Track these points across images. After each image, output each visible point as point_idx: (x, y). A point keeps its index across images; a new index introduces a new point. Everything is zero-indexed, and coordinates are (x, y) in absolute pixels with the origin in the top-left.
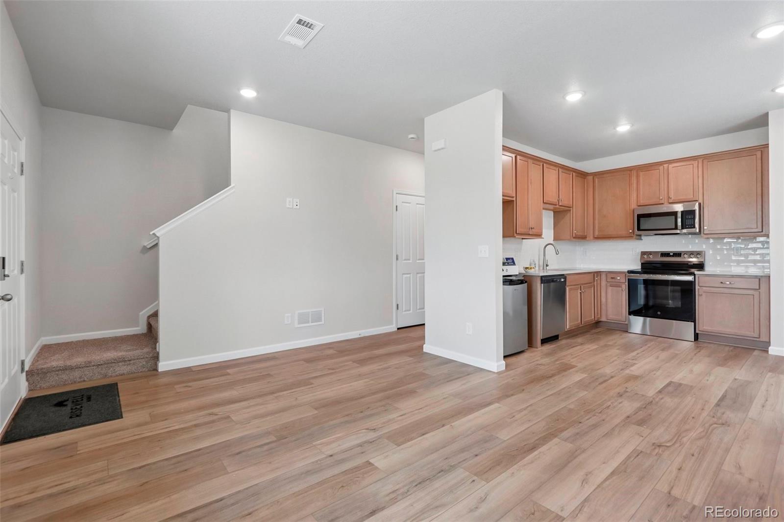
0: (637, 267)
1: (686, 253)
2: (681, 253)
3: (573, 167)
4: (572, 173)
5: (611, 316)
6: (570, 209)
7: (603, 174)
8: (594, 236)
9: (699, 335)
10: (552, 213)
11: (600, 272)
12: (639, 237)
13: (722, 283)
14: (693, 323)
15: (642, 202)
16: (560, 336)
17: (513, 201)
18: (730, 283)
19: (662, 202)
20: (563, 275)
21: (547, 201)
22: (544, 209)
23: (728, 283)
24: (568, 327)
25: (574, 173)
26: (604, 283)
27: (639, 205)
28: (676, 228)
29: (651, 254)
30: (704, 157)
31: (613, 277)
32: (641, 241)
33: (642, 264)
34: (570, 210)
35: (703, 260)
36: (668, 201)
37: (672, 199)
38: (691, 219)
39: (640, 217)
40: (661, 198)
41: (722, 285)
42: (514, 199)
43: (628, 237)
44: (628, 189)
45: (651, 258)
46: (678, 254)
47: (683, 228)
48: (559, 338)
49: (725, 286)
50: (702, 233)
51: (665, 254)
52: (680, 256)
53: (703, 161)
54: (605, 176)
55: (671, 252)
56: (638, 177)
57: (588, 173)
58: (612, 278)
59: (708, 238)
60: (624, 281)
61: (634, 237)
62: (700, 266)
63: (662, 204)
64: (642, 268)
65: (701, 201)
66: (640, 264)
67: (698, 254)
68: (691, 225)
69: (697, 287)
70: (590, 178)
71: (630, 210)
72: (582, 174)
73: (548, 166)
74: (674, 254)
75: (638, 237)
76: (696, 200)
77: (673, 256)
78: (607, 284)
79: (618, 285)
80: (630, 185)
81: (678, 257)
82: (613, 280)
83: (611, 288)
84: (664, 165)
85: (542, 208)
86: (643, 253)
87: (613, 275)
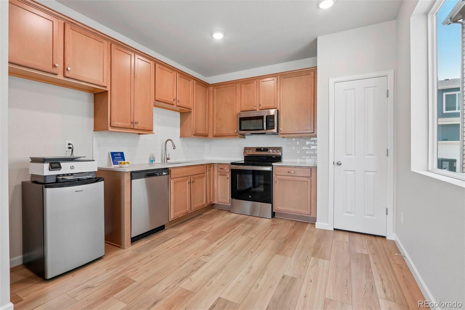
0: (241, 159)
1: (271, 148)
2: (268, 149)
3: (193, 75)
4: (193, 80)
5: (220, 200)
6: (190, 110)
7: (220, 85)
8: (213, 135)
9: (275, 213)
10: (178, 114)
11: (214, 163)
12: (243, 136)
13: (289, 172)
14: (271, 204)
15: (244, 108)
16: (165, 226)
17: (107, 91)
18: (294, 172)
19: (255, 108)
20: (167, 169)
21: (159, 98)
22: (155, 106)
23: (293, 172)
24: (172, 218)
25: (194, 81)
26: (216, 172)
27: (241, 110)
28: (263, 129)
29: (250, 149)
30: (281, 75)
31: (221, 168)
32: (245, 139)
33: (245, 156)
34: (191, 112)
35: (280, 154)
36: (259, 108)
37: (262, 106)
38: (272, 122)
39: (241, 119)
40: (255, 105)
41: (288, 174)
42: (108, 89)
43: (234, 136)
44: (235, 98)
45: (251, 153)
46: (266, 149)
47: (267, 129)
48: (165, 228)
49: (290, 174)
50: (279, 133)
51: (258, 149)
52: (268, 151)
53: (280, 77)
54: (221, 87)
55: (262, 148)
56: (241, 88)
57: (210, 84)
59: (284, 137)
60: (229, 171)
61: (239, 136)
62: (278, 159)
63: (256, 110)
64: (245, 160)
65: (279, 109)
66: (244, 156)
68: (272, 127)
69: (274, 176)
70: (211, 88)
71: (236, 114)
72: (204, 84)
73: (161, 66)
74: (264, 149)
75: (241, 136)
76: (276, 107)
77: (263, 151)
78: (218, 174)
79: (225, 174)
80: (236, 94)
81: (266, 151)
82: (222, 170)
83: (220, 176)
84: (257, 80)
85: (152, 104)
86: (246, 149)
87: (221, 167)
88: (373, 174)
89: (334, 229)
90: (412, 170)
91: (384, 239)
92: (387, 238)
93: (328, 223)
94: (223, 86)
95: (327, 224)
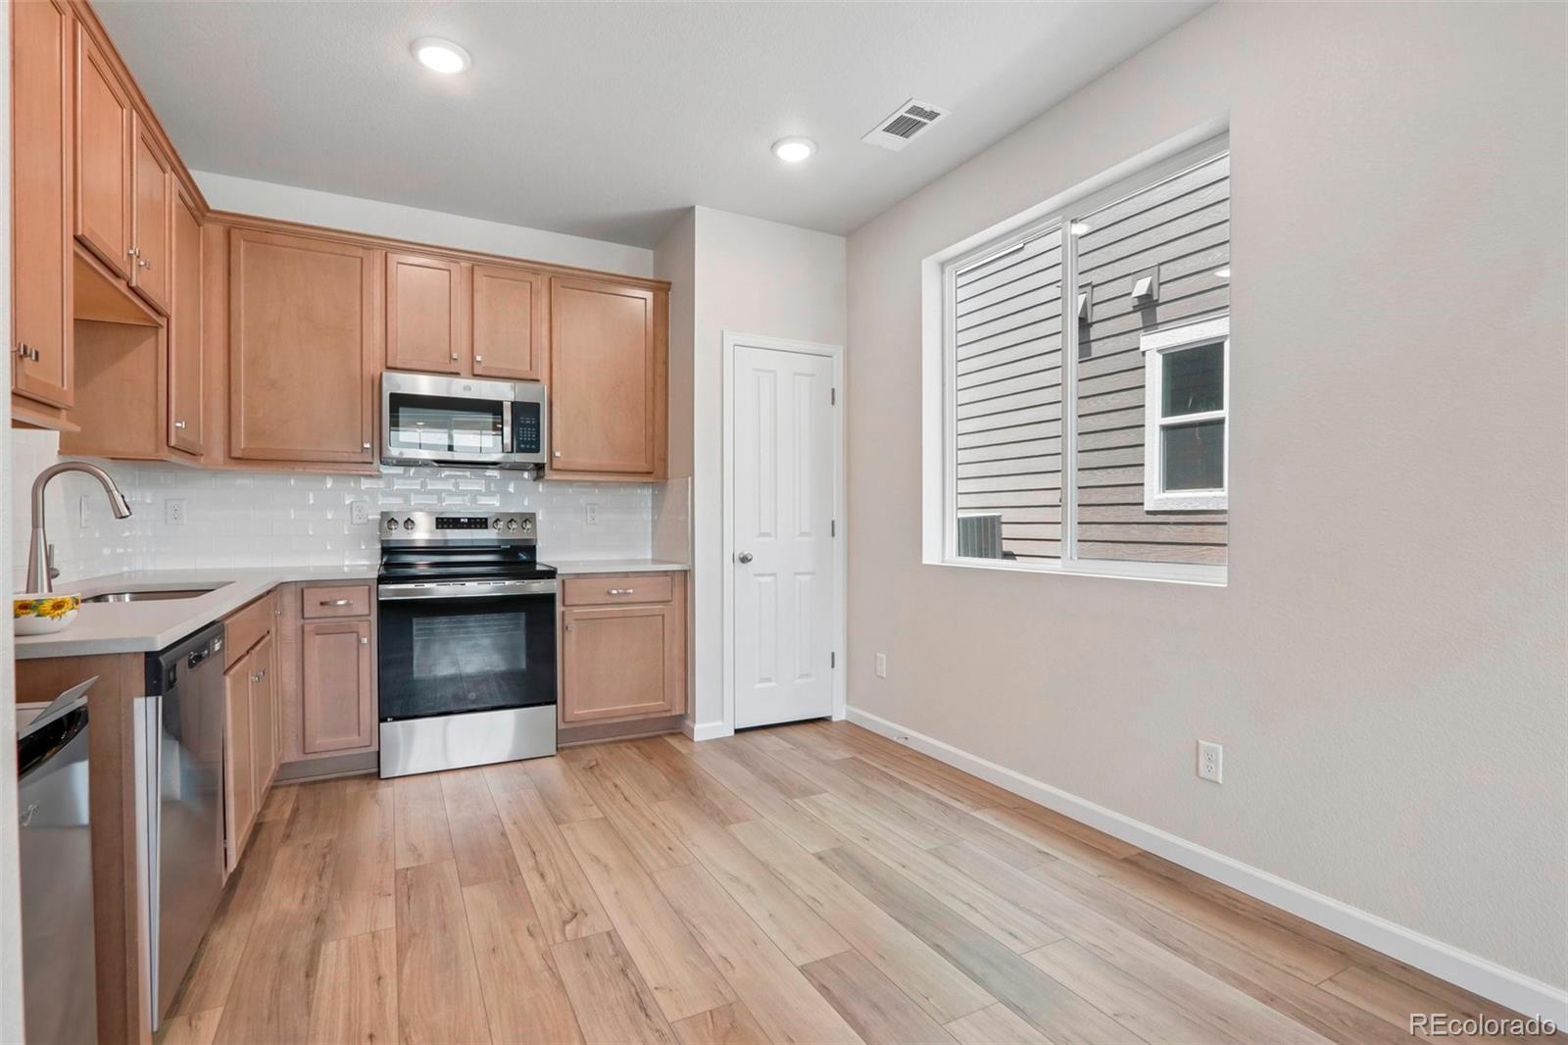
1: (499, 517)
2: (486, 520)
6: (160, 320)
8: (229, 451)
26: (290, 625)
27: (391, 364)
30: (553, 272)
31: (322, 600)
33: (380, 550)
34: (157, 327)
36: (473, 367)
37: (483, 365)
38: (531, 426)
39: (397, 401)
40: (454, 355)
41: (605, 599)
44: (357, 307)
46: (479, 521)
47: (514, 450)
50: (552, 467)
51: (447, 521)
52: (487, 527)
53: (550, 279)
54: (276, 238)
55: (465, 516)
56: (387, 273)
58: (322, 604)
60: (368, 612)
63: (457, 374)
65: (546, 383)
67: (529, 518)
68: (531, 442)
69: (559, 608)
70: (214, 230)
71: (362, 377)
72: (194, 201)
74: (470, 520)
76: (534, 378)
77: (467, 527)
78: (302, 629)
79: (342, 627)
80: (364, 294)
81: (481, 528)
82: (327, 611)
83: (317, 638)
86: (388, 517)
87: (324, 595)
88: (807, 578)
89: (737, 731)
90: (925, 562)
91: (826, 723)
92: (834, 719)
93: (722, 719)
94: (290, 240)
95: (720, 723)
